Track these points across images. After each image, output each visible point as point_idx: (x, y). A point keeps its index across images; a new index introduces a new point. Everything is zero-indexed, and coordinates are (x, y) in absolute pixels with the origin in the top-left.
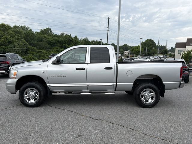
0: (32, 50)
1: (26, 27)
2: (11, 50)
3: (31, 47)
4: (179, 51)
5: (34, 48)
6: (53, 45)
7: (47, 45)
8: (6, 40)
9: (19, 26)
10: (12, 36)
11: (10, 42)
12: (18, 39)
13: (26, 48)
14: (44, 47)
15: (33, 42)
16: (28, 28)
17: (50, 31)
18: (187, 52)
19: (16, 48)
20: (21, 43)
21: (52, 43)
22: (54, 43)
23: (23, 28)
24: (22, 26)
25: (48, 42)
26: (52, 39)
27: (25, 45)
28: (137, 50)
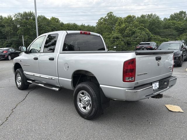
0: (155, 39)
1: (153, 14)
2: (134, 40)
3: (154, 36)
5: (157, 37)
6: (182, 32)
7: (174, 32)
8: (130, 31)
9: (146, 14)
10: (136, 26)
11: (134, 33)
12: (140, 29)
13: (148, 37)
14: (169, 35)
15: (158, 30)
16: (155, 15)
17: (184, 15)
19: (138, 38)
20: (143, 33)
21: (181, 29)
22: (184, 29)
23: (150, 16)
24: (149, 15)
25: (177, 29)
26: (182, 25)
27: (147, 34)
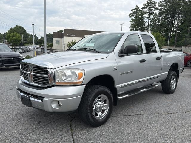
4: (56, 41)
18: (72, 42)
28: (14, 37)
